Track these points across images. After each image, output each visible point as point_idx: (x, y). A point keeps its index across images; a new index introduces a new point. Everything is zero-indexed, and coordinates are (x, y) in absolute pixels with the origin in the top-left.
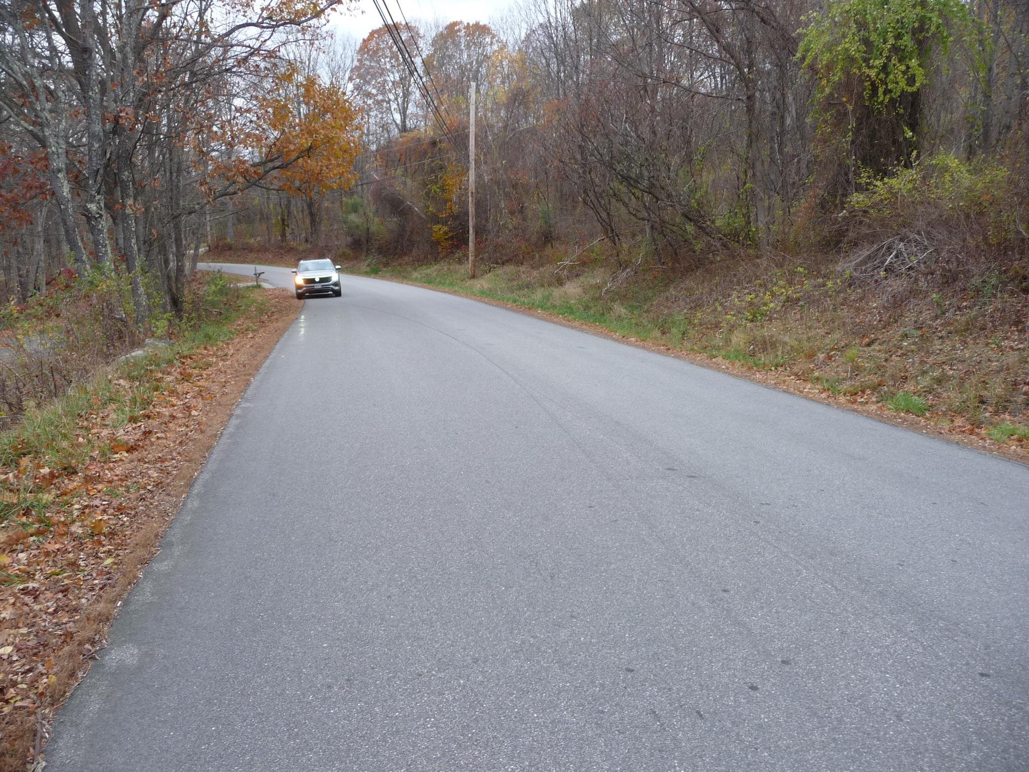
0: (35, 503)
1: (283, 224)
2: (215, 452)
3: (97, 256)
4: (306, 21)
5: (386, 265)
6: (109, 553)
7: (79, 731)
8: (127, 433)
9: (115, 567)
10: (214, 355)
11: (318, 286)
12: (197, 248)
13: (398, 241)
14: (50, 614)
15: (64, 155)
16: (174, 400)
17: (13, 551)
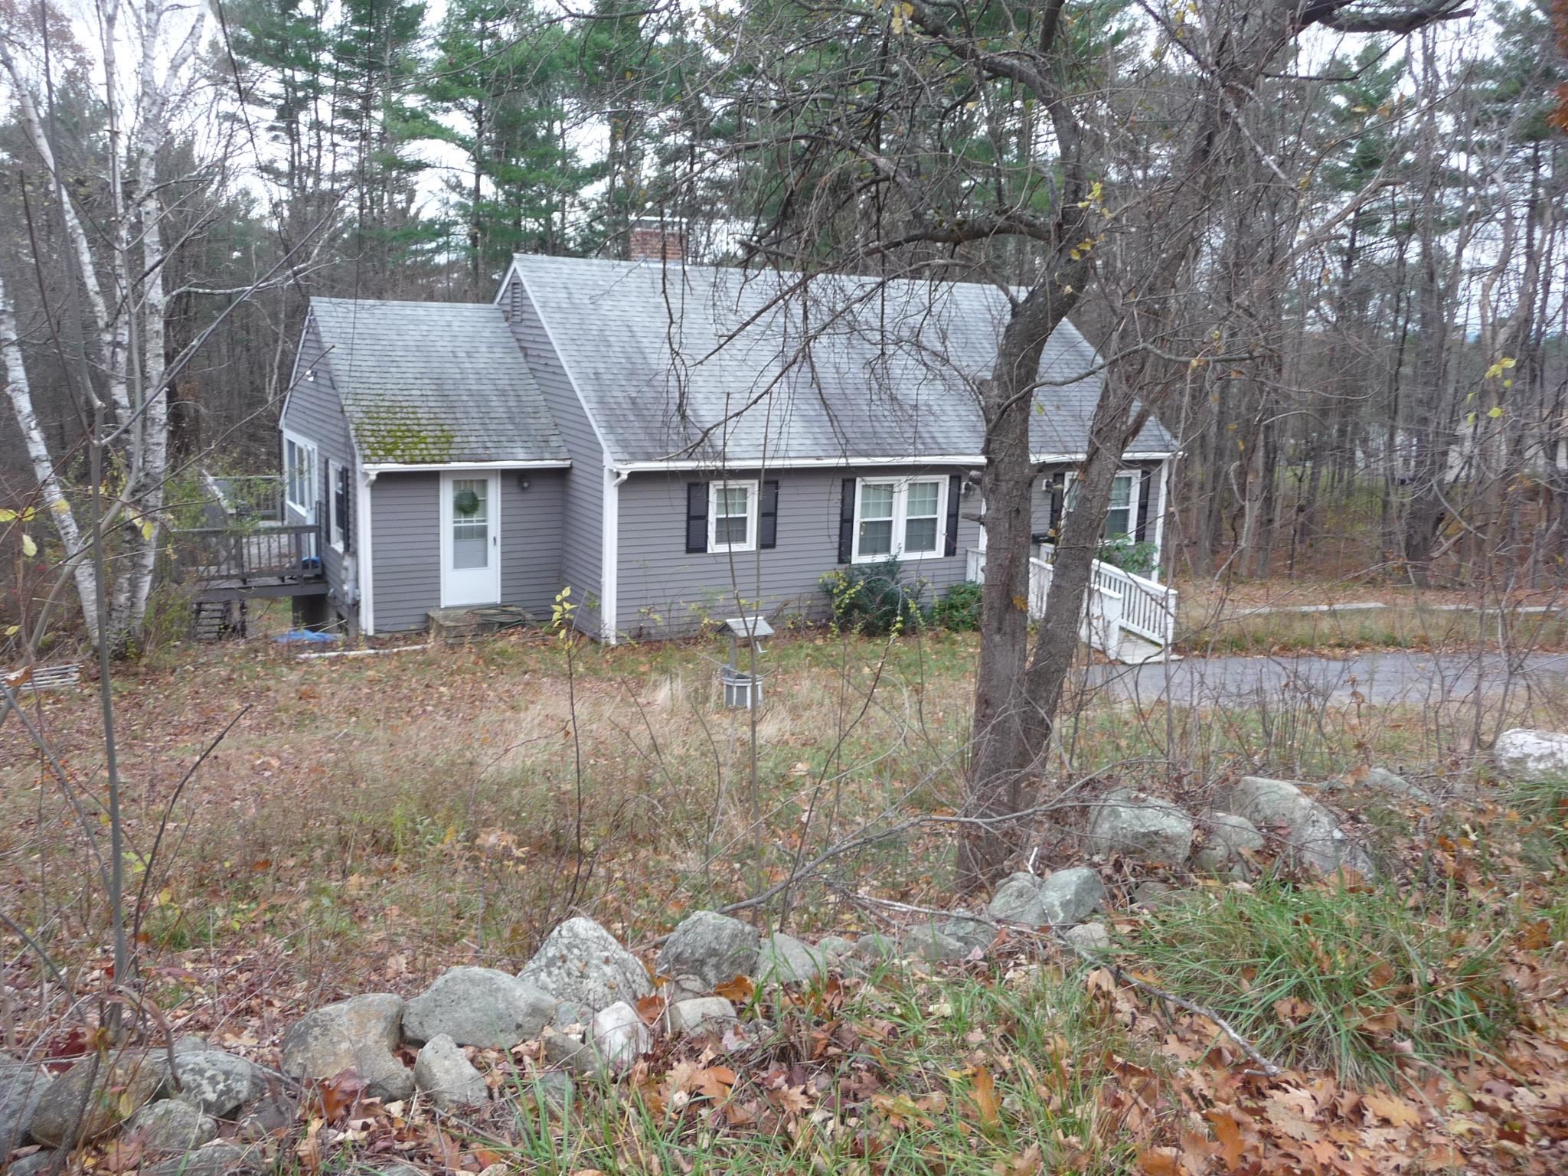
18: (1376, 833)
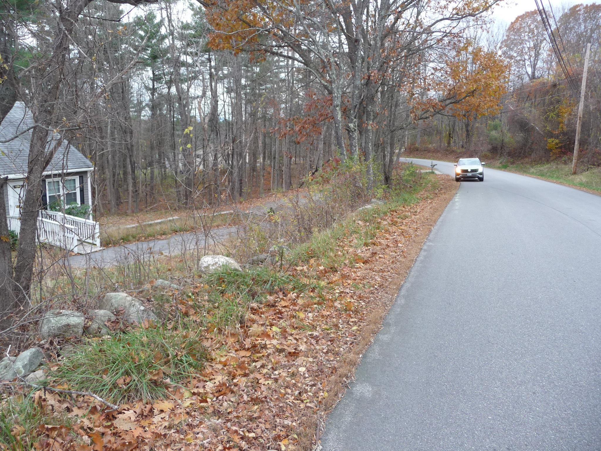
0: (317, 286)
1: (450, 136)
2: (413, 270)
3: (351, 152)
4: (479, 13)
5: (513, 163)
6: (355, 323)
7: (339, 432)
8: (364, 252)
9: (358, 332)
10: (409, 211)
11: (470, 174)
12: (400, 149)
13: (522, 148)
14: (324, 353)
15: (340, 98)
16: (387, 236)
17: (306, 311)
18: (157, 304)
